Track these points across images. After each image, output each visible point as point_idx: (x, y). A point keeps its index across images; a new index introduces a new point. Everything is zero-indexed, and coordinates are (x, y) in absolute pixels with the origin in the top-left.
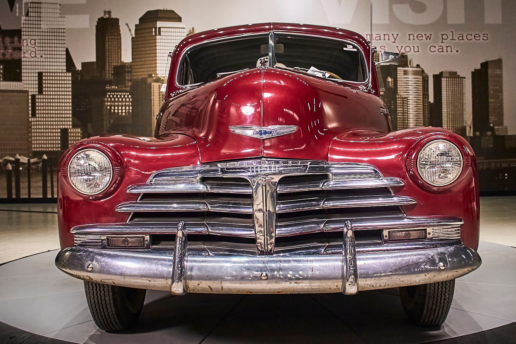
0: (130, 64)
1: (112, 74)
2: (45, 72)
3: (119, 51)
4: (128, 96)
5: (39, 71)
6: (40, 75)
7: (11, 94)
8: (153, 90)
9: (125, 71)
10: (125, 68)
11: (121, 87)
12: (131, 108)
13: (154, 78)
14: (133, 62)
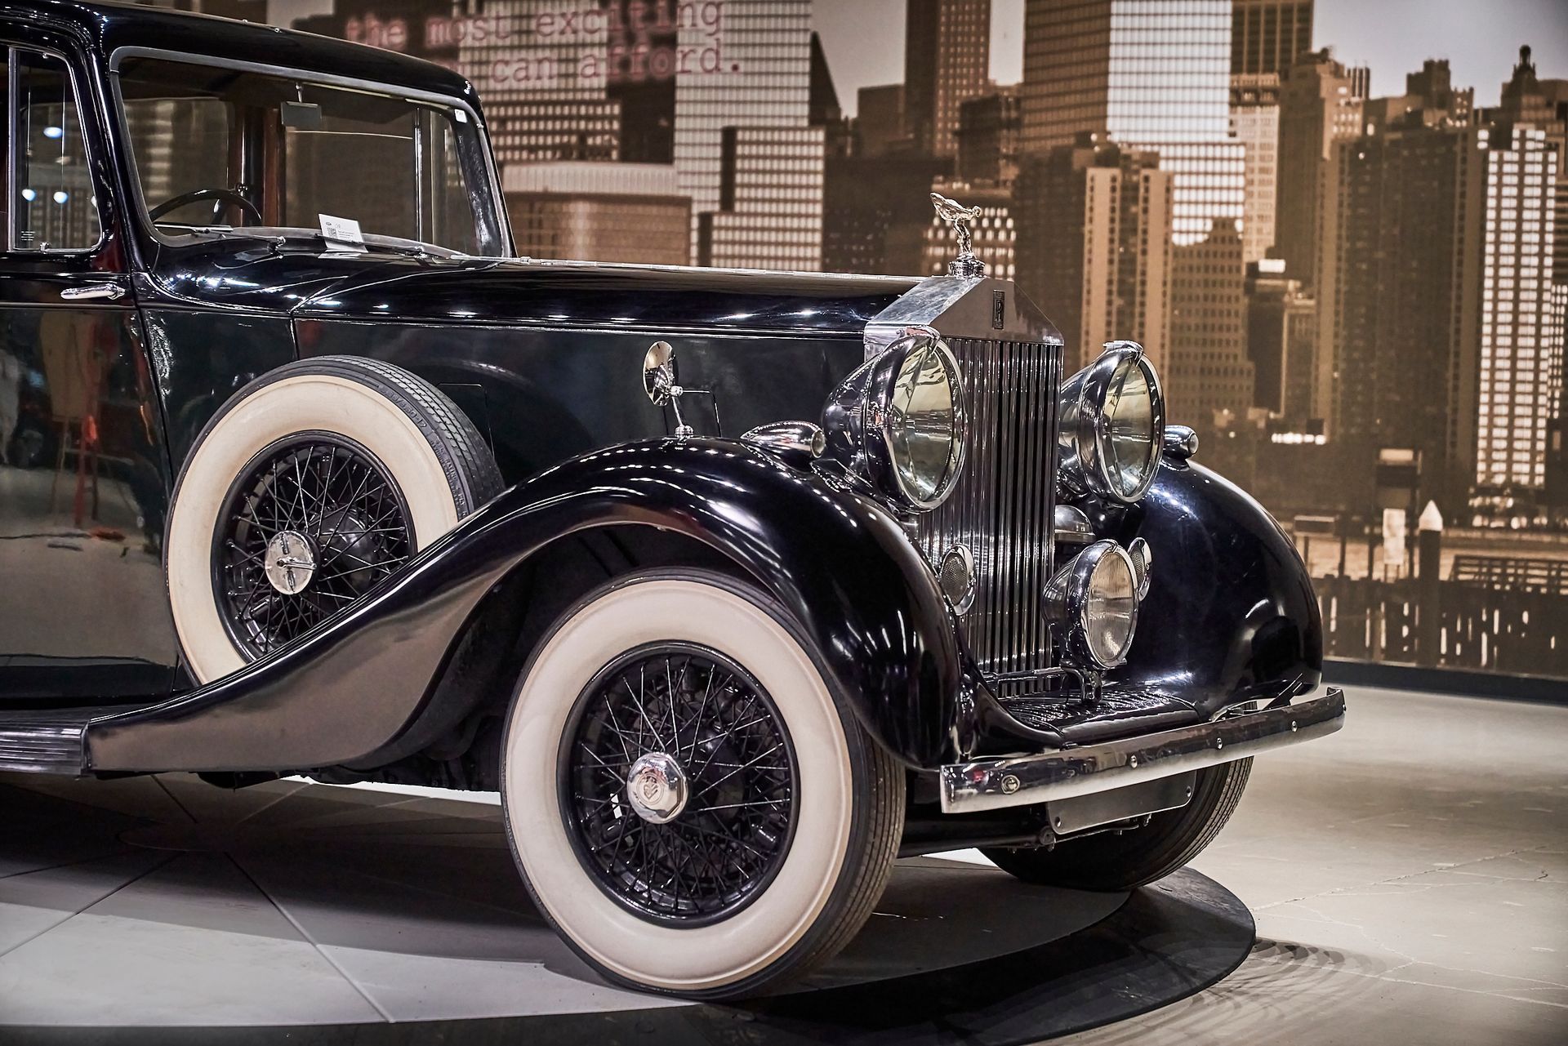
0: (1015, 94)
1: (955, 133)
2: (744, 129)
3: (982, 39)
4: (1004, 220)
5: (727, 123)
6: (729, 135)
7: (640, 209)
8: (1092, 200)
9: (999, 119)
10: (999, 109)
11: (982, 186)
12: (1011, 270)
13: (1097, 149)
14: (1027, 83)
